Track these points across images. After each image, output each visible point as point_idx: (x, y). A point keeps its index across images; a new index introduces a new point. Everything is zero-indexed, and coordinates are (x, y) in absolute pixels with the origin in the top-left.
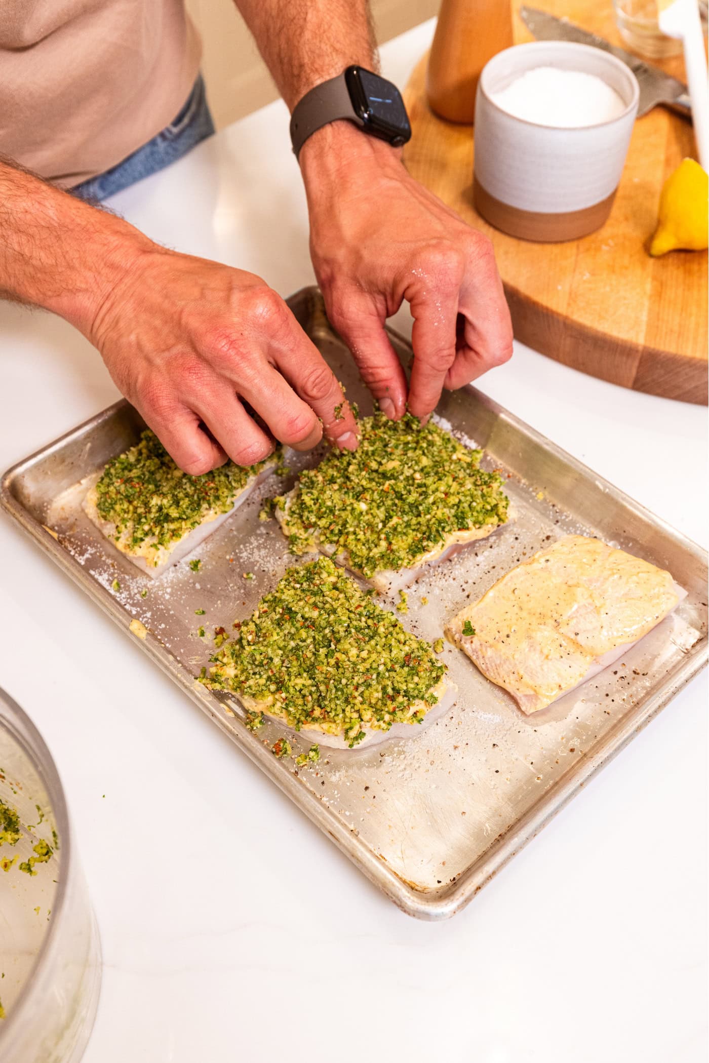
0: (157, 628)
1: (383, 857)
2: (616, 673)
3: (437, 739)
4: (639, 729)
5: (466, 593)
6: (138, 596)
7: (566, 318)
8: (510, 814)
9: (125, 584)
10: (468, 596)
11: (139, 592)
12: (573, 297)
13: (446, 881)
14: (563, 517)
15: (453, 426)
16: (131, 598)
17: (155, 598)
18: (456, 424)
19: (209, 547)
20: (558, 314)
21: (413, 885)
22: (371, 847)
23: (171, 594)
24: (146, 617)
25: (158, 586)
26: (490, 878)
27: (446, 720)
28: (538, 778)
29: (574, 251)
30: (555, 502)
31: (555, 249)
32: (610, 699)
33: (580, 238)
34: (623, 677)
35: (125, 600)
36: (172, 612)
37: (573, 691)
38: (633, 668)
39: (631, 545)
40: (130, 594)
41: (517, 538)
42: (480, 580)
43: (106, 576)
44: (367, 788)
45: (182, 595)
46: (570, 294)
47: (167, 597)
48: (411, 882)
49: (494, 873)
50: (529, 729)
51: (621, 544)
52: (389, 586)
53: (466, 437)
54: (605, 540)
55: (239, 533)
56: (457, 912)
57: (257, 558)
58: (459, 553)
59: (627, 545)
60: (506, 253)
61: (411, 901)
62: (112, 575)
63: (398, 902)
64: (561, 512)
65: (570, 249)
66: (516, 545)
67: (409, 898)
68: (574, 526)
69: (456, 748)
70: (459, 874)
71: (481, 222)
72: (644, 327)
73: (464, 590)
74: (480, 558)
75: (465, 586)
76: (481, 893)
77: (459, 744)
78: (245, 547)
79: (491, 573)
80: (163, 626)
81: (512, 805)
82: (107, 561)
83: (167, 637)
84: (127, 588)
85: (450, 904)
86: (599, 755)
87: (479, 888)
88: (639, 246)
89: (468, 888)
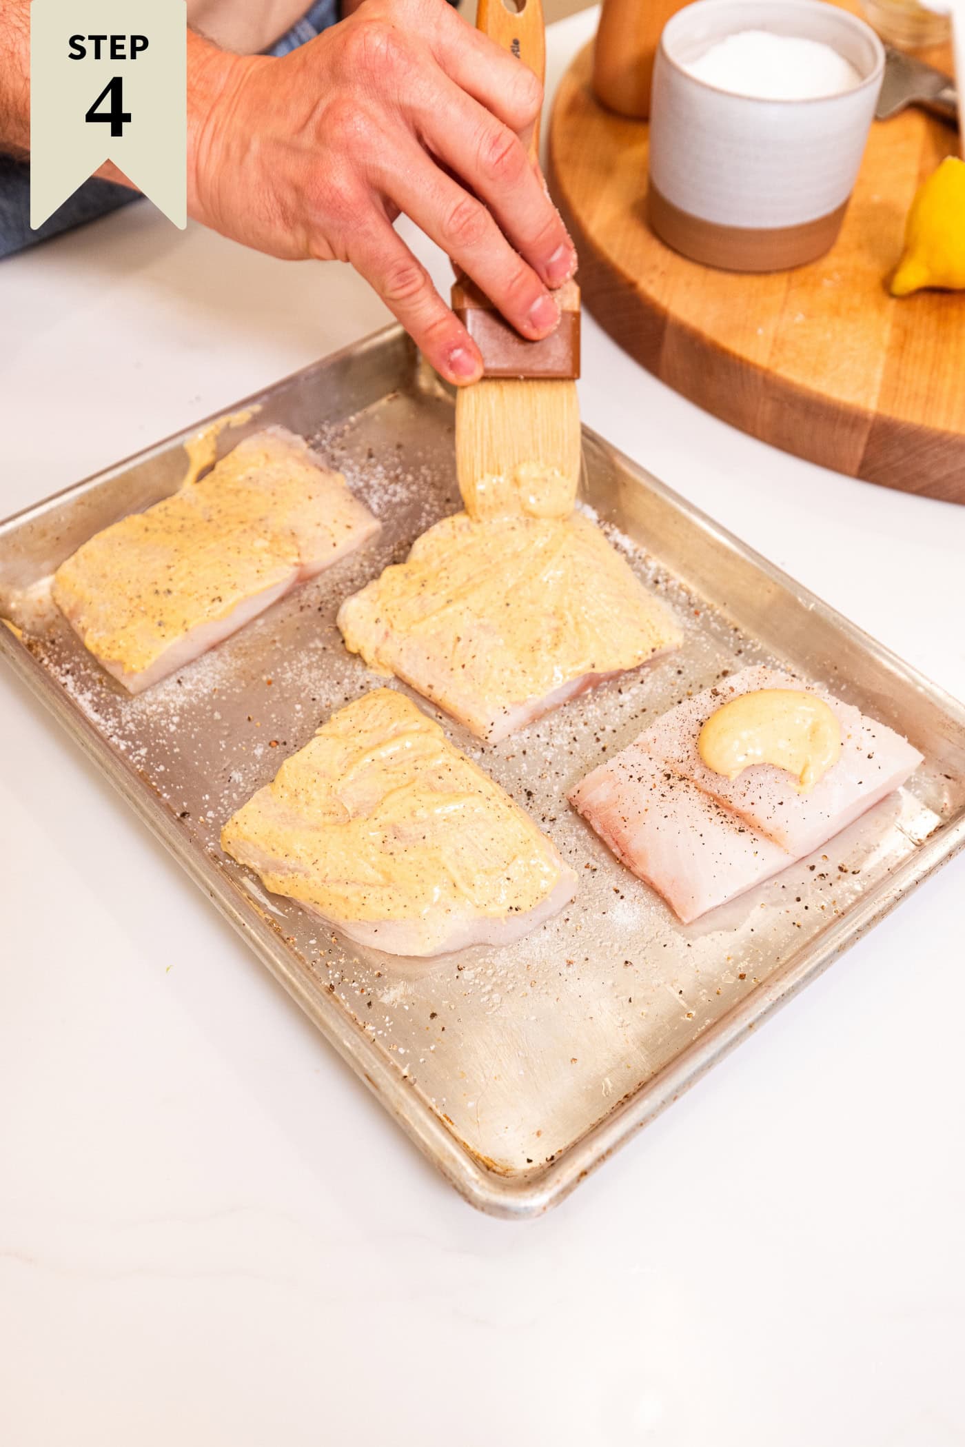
0: (152, 769)
1: (448, 1119)
2: (812, 868)
3: (543, 950)
4: (842, 949)
5: (602, 744)
6: (131, 726)
7: (767, 372)
8: (642, 1065)
9: (115, 708)
10: (604, 749)
11: (133, 720)
12: (778, 344)
13: (540, 1160)
14: (749, 647)
15: (599, 515)
16: (121, 727)
17: (155, 729)
18: (604, 513)
19: (239, 662)
20: (756, 367)
21: (490, 1164)
22: (432, 1102)
23: (179, 725)
24: (139, 755)
25: (161, 714)
26: (602, 1158)
27: (558, 923)
28: (689, 1015)
29: (784, 285)
30: (738, 624)
31: (757, 283)
32: (802, 904)
33: (792, 269)
34: (822, 875)
35: (111, 730)
36: (177, 750)
37: (749, 891)
38: (839, 863)
39: (844, 687)
40: (120, 723)
41: (679, 672)
42: (622, 728)
43: (89, 695)
44: (433, 1015)
45: (193, 726)
46: (775, 340)
47: (173, 728)
48: (487, 1158)
49: (609, 1152)
50: (679, 940)
51: (831, 687)
52: (491, 728)
53: (617, 531)
54: (808, 680)
55: (284, 646)
56: (549, 1209)
57: (306, 681)
58: (596, 688)
59: (838, 688)
60: (688, 284)
61: (481, 1188)
62: (98, 694)
63: (460, 1187)
64: (746, 639)
65: (778, 283)
66: (678, 681)
67: (477, 1182)
68: (764, 660)
69: (570, 963)
70: (560, 1151)
71: (655, 244)
72: (877, 389)
73: (598, 740)
74: (625, 697)
75: (600, 735)
76: (587, 1182)
77: (574, 959)
78: (290, 665)
79: (640, 718)
80: (162, 768)
81: (647, 1053)
82: (94, 674)
83: (165, 785)
84: (117, 713)
85: (538, 1195)
86: (781, 983)
87: (584, 1173)
88: (875, 282)
89: (568, 1173)
